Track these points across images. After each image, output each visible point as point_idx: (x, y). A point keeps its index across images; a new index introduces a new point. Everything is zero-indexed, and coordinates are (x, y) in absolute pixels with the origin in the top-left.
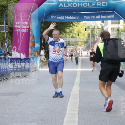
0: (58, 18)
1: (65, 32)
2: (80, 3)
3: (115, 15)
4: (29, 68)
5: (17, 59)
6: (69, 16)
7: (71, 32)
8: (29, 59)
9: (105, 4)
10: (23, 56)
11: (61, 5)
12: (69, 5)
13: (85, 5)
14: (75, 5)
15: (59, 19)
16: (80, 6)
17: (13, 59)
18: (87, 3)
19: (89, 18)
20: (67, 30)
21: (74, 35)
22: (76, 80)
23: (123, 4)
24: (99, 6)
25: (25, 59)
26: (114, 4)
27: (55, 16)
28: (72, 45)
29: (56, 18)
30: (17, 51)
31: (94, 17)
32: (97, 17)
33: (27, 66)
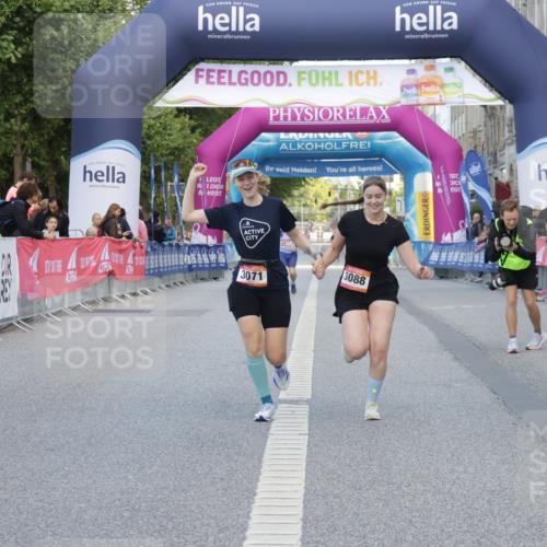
0: (278, 170)
1: (290, 195)
2: (319, 143)
3: (385, 166)
4: (226, 264)
5: (200, 246)
6: (298, 167)
7: (301, 196)
8: (224, 247)
9: (366, 145)
10: (212, 241)
11: (284, 146)
12: (299, 146)
13: (329, 146)
14: (309, 146)
15: (279, 173)
16: (319, 149)
17: (194, 246)
18: (333, 142)
19: (336, 170)
20: (296, 193)
21: (308, 202)
22: (311, 287)
23: (399, 147)
24: (354, 148)
25: (216, 247)
26: (381, 145)
27: (271, 166)
28: (305, 220)
29: (275, 171)
30: (200, 231)
31: (345, 170)
32: (351, 170)
33: (222, 259)
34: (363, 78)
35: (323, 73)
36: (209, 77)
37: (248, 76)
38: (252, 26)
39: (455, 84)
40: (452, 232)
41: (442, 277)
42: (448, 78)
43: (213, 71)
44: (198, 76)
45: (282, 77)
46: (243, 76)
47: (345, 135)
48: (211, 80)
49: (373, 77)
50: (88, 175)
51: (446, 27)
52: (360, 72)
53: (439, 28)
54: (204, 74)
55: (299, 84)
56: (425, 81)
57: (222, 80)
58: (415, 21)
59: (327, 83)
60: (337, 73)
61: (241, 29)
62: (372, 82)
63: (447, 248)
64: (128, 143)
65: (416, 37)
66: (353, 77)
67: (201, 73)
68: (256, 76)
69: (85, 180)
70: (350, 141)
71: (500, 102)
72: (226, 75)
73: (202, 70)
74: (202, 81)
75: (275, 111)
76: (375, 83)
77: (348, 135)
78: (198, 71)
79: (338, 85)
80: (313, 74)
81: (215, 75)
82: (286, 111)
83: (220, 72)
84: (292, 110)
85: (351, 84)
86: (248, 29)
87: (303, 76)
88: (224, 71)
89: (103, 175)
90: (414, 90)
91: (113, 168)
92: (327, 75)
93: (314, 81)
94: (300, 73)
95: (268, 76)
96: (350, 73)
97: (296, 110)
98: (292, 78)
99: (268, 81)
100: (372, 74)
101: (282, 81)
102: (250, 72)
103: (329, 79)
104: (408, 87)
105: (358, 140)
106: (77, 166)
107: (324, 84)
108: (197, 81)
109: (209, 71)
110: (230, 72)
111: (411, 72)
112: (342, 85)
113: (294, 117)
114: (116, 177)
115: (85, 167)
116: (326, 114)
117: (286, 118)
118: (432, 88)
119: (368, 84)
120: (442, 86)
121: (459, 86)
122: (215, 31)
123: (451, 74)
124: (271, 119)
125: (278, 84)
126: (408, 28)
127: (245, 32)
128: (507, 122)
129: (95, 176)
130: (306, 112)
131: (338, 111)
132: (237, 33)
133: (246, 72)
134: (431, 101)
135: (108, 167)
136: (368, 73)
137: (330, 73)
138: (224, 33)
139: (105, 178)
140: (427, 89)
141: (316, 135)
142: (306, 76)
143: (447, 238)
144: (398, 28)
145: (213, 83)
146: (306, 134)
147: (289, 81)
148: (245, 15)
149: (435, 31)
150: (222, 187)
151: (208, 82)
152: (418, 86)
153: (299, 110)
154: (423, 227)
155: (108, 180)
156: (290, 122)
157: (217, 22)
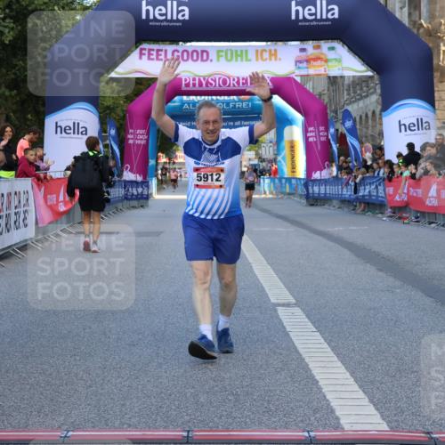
4: (148, 195)
5: (132, 182)
9: (248, 105)
10: (140, 179)
11: (186, 106)
18: (223, 103)
24: (239, 107)
25: (143, 183)
26: (260, 105)
30: (130, 171)
31: (232, 123)
32: (236, 123)
34: (266, 55)
35: (236, 51)
36: (150, 54)
37: (180, 54)
38: (183, 15)
39: (336, 59)
40: (321, 170)
41: (312, 205)
42: (331, 55)
43: (153, 50)
44: (141, 54)
45: (205, 54)
46: (176, 54)
47: (232, 97)
48: (152, 57)
49: (273, 55)
50: (59, 129)
51: (330, 16)
52: (264, 51)
53: (324, 17)
54: (146, 52)
55: (218, 60)
56: (313, 57)
57: (160, 57)
58: (306, 12)
59: (239, 58)
60: (246, 51)
61: (175, 18)
62: (273, 58)
63: (318, 183)
64: (89, 105)
65: (307, 24)
66: (259, 54)
67: (144, 52)
68: (185, 54)
69: (56, 133)
70: (236, 102)
71: (370, 73)
72: (163, 53)
73: (145, 49)
74: (145, 57)
75: (186, 80)
76: (276, 59)
77: (235, 98)
78: (141, 50)
79: (247, 60)
80: (229, 52)
81: (154, 53)
82: (194, 79)
83: (158, 51)
84: (199, 80)
85: (257, 60)
86: (180, 17)
87: (221, 54)
88: (161, 50)
89: (70, 129)
90: (305, 64)
91: (78, 124)
92: (239, 53)
93: (229, 58)
94: (219, 52)
95: (195, 54)
96: (257, 51)
97: (202, 79)
98: (213, 55)
99: (195, 58)
100: (273, 52)
101: (205, 57)
102: (181, 51)
103: (241, 56)
104: (300, 62)
105: (242, 101)
106: (50, 122)
107: (236, 60)
108: (140, 58)
109: (150, 50)
110: (166, 51)
111: (303, 50)
112: (250, 60)
113: (201, 84)
114: (81, 130)
115: (57, 123)
116: (224, 82)
117: (194, 85)
118: (319, 62)
119: (271, 59)
120: (326, 61)
121: (339, 61)
122: (155, 19)
123: (333, 52)
124: (183, 85)
125: (202, 60)
126: (301, 17)
127: (178, 20)
128: (345, 87)
129: (65, 130)
130: (210, 81)
131: (234, 80)
132: (172, 21)
133: (178, 51)
134: (317, 73)
135: (74, 123)
136: (270, 51)
137: (242, 51)
138: (162, 21)
139: (72, 131)
140: (315, 63)
141: (210, 97)
142: (224, 54)
143: (316, 175)
144: (293, 17)
145: (153, 59)
146: (203, 97)
147: (210, 58)
148: (178, 7)
149: (321, 20)
150: (146, 137)
151: (149, 59)
152: (308, 61)
153: (204, 79)
154: (290, 166)
155: (74, 133)
156: (197, 88)
157: (156, 13)
